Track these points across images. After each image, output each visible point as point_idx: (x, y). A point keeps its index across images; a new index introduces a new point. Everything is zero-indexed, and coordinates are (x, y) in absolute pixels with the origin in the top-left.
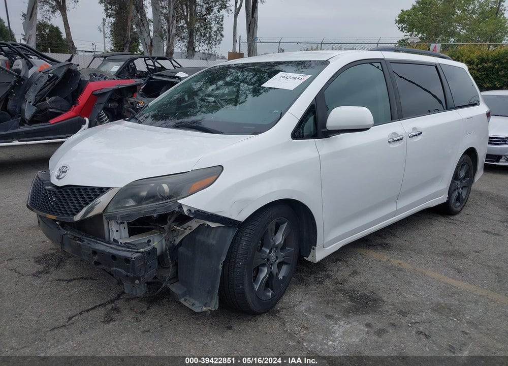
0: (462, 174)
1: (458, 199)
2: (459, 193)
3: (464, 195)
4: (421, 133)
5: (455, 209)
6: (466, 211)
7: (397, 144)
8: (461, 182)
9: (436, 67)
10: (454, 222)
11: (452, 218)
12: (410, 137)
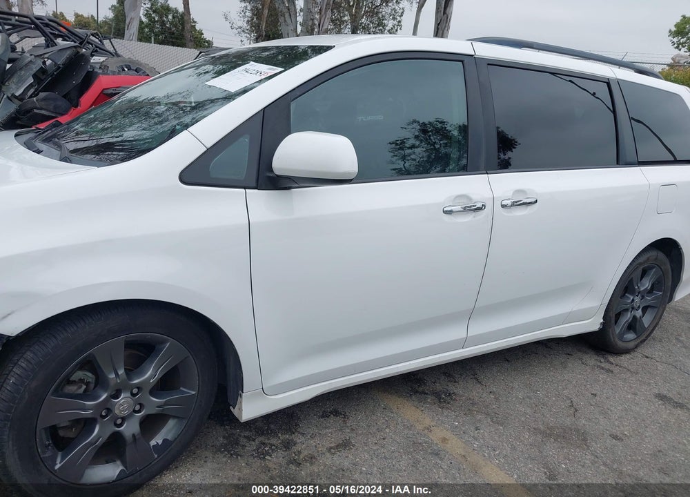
0: (646, 284)
1: (632, 326)
2: (634, 317)
3: (647, 320)
4: (536, 201)
5: (620, 344)
6: (646, 349)
7: (469, 218)
8: (643, 297)
9: (608, 84)
10: (612, 368)
11: (611, 359)
12: (503, 206)
